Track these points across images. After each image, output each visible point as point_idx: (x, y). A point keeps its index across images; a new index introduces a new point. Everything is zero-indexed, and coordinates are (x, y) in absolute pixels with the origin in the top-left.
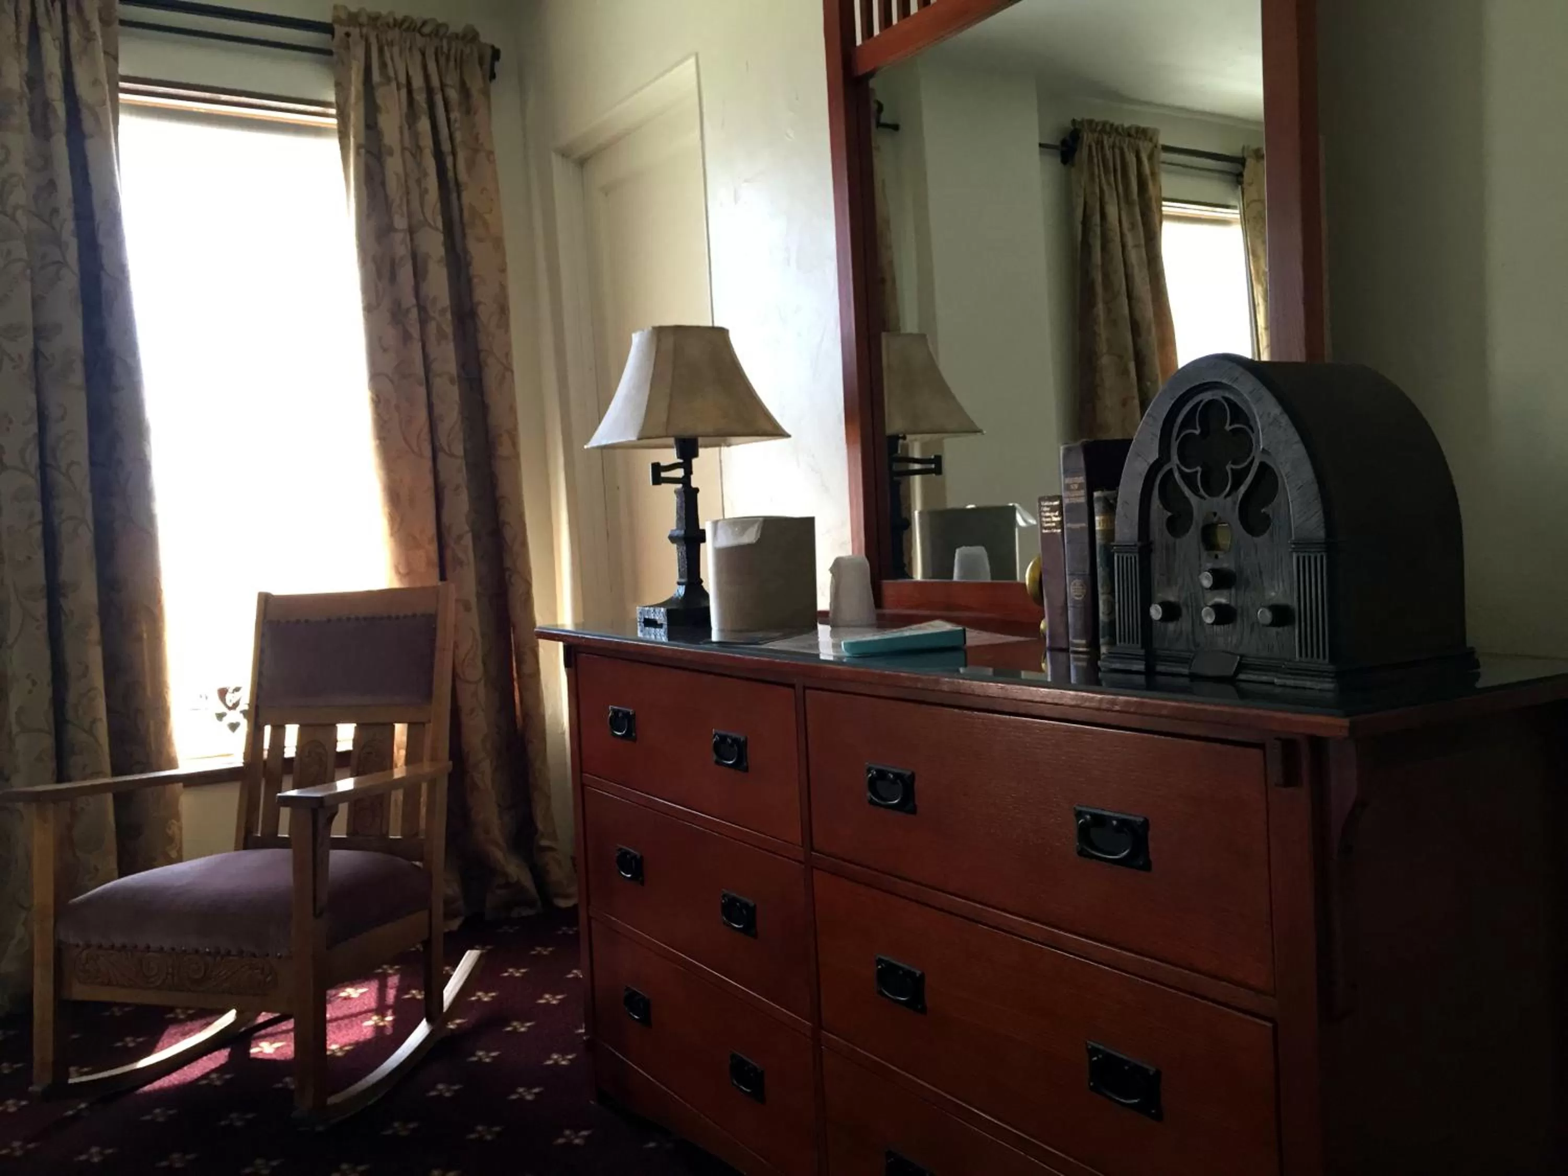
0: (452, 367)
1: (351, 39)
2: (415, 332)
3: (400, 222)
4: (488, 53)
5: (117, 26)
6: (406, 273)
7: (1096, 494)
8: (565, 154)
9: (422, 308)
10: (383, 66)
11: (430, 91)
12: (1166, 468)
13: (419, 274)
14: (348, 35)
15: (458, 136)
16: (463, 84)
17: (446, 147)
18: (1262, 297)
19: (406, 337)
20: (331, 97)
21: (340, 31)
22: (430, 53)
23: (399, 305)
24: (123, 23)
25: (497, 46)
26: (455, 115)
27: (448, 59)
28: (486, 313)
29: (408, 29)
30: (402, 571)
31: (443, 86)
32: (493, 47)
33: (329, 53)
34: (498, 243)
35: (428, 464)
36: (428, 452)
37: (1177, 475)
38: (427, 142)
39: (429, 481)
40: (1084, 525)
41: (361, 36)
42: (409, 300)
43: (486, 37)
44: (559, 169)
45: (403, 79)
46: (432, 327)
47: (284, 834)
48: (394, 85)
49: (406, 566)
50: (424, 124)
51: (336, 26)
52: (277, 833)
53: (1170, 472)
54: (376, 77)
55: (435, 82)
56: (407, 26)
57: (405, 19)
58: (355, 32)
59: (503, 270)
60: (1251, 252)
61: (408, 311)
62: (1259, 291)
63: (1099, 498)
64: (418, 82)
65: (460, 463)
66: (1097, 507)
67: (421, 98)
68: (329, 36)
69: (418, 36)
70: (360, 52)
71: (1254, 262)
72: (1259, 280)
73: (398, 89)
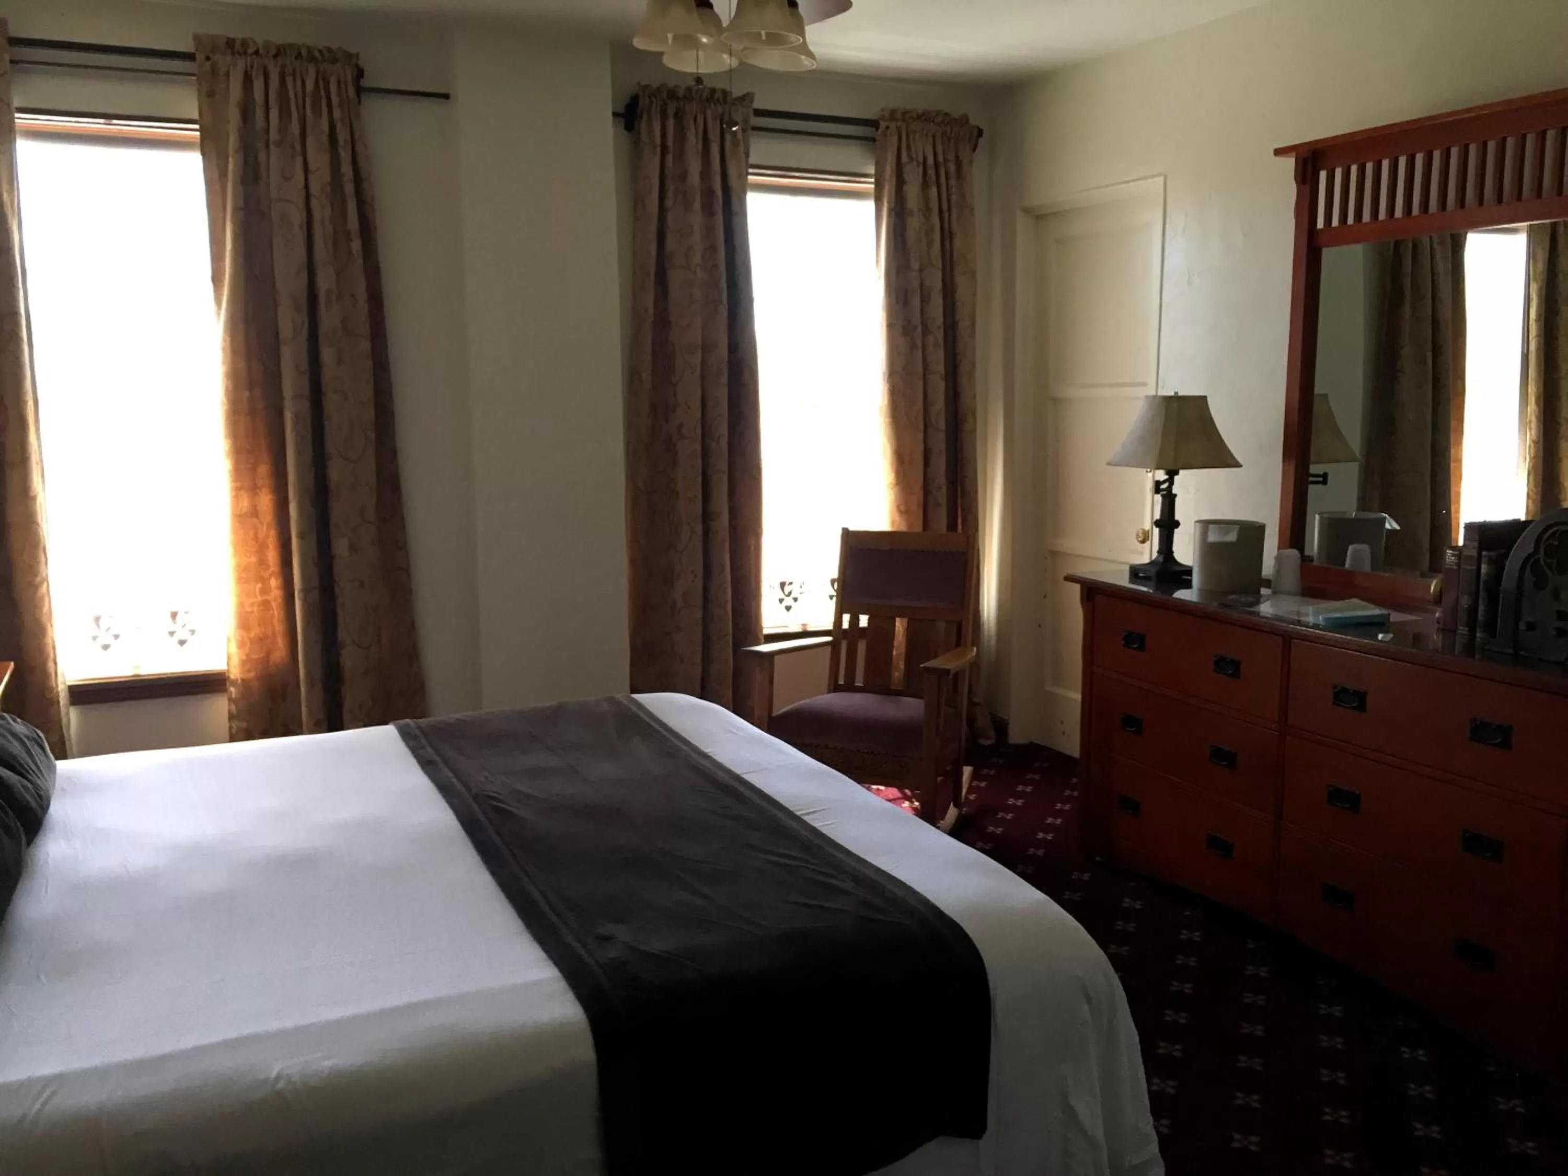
0: (941, 368)
1: (889, 131)
2: (919, 343)
3: (915, 265)
4: (975, 133)
5: (750, 132)
6: (916, 301)
7: (1484, 553)
8: (1027, 211)
9: (924, 325)
10: (909, 147)
11: (937, 165)
12: (1536, 557)
13: (924, 299)
14: (887, 128)
15: (954, 197)
16: (957, 157)
17: (945, 207)
18: (1536, 294)
19: (913, 346)
20: (872, 170)
21: (883, 125)
22: (938, 135)
23: (909, 321)
24: (755, 129)
25: (981, 127)
26: (953, 182)
27: (949, 139)
28: (963, 325)
29: (925, 120)
30: (902, 508)
31: (945, 160)
32: (978, 128)
33: (874, 140)
34: (973, 274)
35: (921, 435)
36: (922, 427)
37: (1542, 562)
38: (934, 205)
39: (921, 447)
40: (1474, 567)
41: (896, 127)
42: (917, 320)
43: (974, 121)
44: (1022, 223)
45: (921, 159)
46: (931, 338)
47: (859, 684)
48: (915, 163)
49: (903, 508)
50: (934, 191)
51: (881, 122)
52: (854, 682)
53: (1538, 560)
54: (905, 158)
55: (941, 159)
56: (925, 117)
57: (923, 114)
58: (893, 125)
59: (974, 294)
60: (1531, 256)
61: (915, 327)
62: (1534, 287)
63: (1485, 556)
64: (930, 161)
65: (942, 435)
66: (1484, 560)
67: (931, 172)
68: (874, 129)
69: (932, 124)
70: (895, 140)
71: (1533, 264)
72: (1535, 280)
73: (918, 165)
